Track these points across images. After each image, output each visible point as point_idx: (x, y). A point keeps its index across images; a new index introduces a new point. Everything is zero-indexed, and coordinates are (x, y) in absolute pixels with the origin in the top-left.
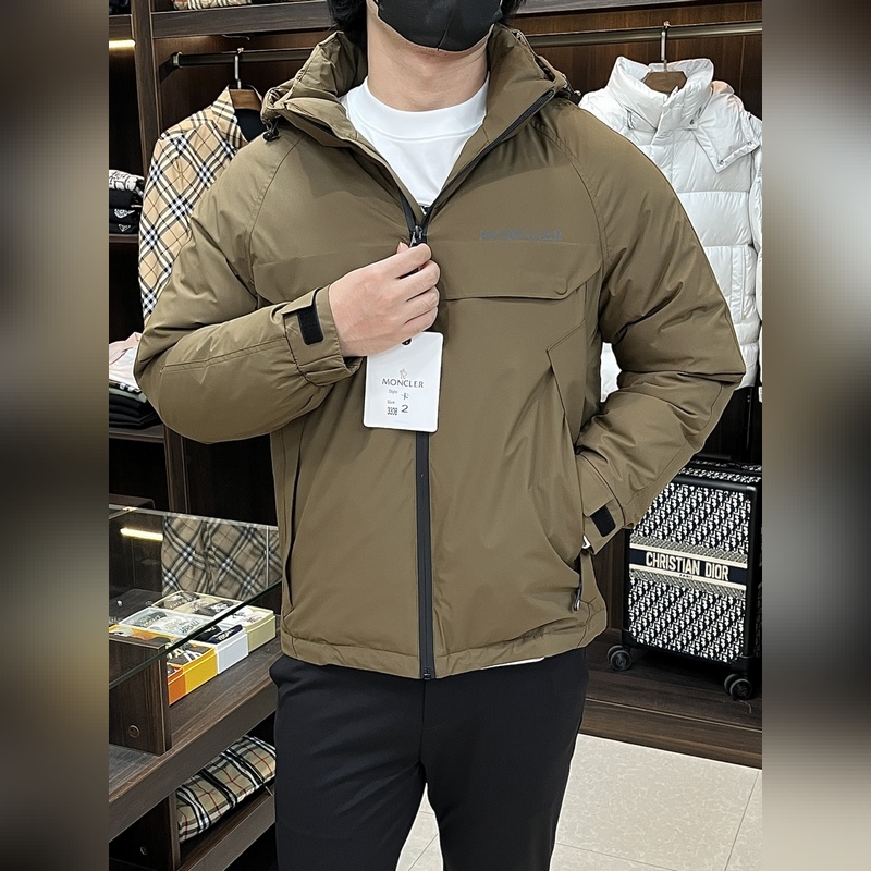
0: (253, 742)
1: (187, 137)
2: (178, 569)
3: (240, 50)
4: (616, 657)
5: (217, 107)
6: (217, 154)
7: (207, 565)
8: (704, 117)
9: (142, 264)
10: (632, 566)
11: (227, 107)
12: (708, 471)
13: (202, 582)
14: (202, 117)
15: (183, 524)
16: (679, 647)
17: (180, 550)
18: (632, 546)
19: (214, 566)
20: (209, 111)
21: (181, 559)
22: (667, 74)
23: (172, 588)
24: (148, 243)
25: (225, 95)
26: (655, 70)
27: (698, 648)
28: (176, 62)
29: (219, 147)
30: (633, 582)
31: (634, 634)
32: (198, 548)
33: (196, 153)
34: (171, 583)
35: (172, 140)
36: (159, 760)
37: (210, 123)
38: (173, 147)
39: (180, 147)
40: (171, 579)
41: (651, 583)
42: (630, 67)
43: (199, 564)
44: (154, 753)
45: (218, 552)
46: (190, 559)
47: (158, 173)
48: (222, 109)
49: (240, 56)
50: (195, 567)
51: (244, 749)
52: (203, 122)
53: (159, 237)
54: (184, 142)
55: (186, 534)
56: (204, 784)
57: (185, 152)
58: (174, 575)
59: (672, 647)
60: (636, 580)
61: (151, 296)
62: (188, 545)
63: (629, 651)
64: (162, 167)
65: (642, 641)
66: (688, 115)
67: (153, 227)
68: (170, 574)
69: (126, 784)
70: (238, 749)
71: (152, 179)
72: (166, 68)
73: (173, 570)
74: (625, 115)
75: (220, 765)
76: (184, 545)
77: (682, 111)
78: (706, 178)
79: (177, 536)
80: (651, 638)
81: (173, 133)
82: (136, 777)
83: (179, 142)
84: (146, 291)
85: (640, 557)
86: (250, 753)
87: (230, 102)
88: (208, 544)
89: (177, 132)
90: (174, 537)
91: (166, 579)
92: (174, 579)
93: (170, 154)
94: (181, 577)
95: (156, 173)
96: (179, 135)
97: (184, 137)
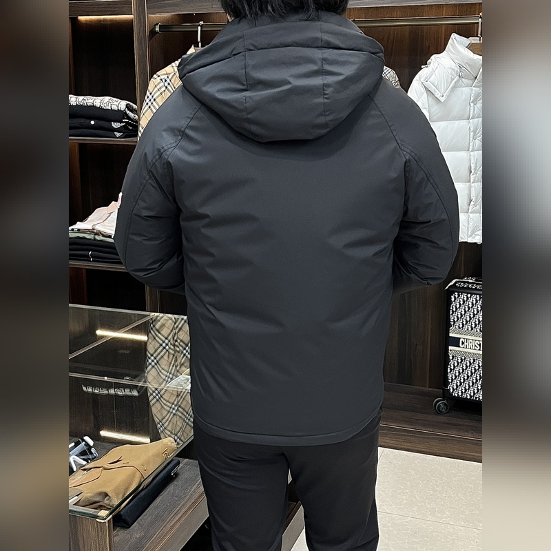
1: (170, 77)
2: (159, 354)
3: (201, 23)
4: (439, 405)
7: (175, 351)
10: (450, 348)
13: (173, 363)
15: (163, 325)
17: (161, 342)
18: (451, 335)
19: (179, 352)
21: (161, 348)
22: (481, 44)
23: (153, 367)
25: (192, 51)
26: (473, 42)
28: (157, 29)
30: (451, 358)
31: (451, 390)
32: (172, 340)
33: (174, 88)
34: (153, 363)
35: (161, 80)
38: (162, 84)
39: (166, 84)
40: (153, 361)
41: (463, 358)
42: (459, 39)
43: (171, 351)
45: (181, 343)
46: (167, 347)
47: (152, 100)
49: (201, 26)
50: (169, 353)
54: (168, 81)
57: (169, 87)
58: (155, 358)
60: (453, 357)
62: (166, 339)
63: (447, 402)
64: (154, 97)
65: (456, 395)
71: (147, 104)
72: (153, 32)
73: (155, 355)
74: (457, 69)
76: (164, 339)
79: (159, 333)
80: (462, 392)
81: (162, 75)
83: (166, 81)
85: (456, 342)
88: (175, 338)
89: (164, 74)
90: (157, 333)
91: (150, 361)
92: (155, 361)
93: (160, 88)
94: (160, 359)
95: (150, 100)
96: (166, 77)
97: (168, 77)
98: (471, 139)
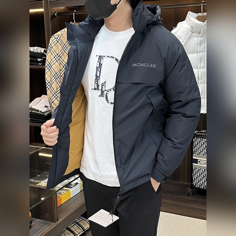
0: (82, 218)
1: (59, 37)
3: (75, 11)
4: (189, 191)
9: (46, 75)
10: (194, 164)
14: (64, 31)
18: (194, 158)
22: (203, 16)
24: (48, 68)
26: (200, 15)
28: (56, 15)
30: (194, 169)
33: (62, 42)
35: (55, 38)
36: (55, 224)
37: (66, 33)
38: (55, 40)
39: (58, 40)
41: (200, 169)
42: (192, 14)
44: (53, 222)
49: (75, 13)
51: (79, 220)
53: (51, 67)
54: (59, 38)
56: (67, 231)
60: (195, 168)
61: (49, 84)
63: (193, 190)
64: (52, 46)
65: (197, 187)
67: (49, 64)
69: (45, 232)
70: (77, 220)
72: (53, 16)
74: (191, 28)
75: (72, 225)
80: (199, 186)
81: (55, 36)
82: (48, 230)
84: (48, 83)
85: (196, 161)
86: (81, 222)
89: (57, 35)
93: (55, 42)
95: (50, 48)
97: (58, 37)
98: (199, 63)
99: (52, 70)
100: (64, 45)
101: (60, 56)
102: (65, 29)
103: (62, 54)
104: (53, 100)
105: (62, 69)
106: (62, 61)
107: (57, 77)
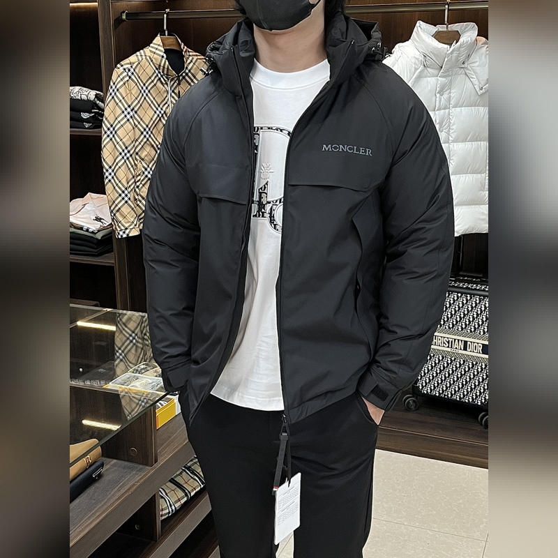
1: (134, 67)
2: (126, 347)
3: (168, 10)
4: (409, 402)
5: (152, 47)
6: (152, 78)
7: (144, 345)
8: (471, 59)
9: (104, 150)
11: (159, 48)
12: (469, 284)
13: (141, 356)
14: (143, 54)
15: (130, 319)
16: (450, 396)
17: (128, 336)
19: (148, 345)
20: (147, 50)
21: (128, 341)
22: (448, 32)
23: (121, 360)
24: (108, 136)
25: (158, 40)
26: (441, 30)
27: (462, 396)
28: (124, 17)
29: (153, 74)
31: (421, 387)
32: (139, 334)
33: (139, 77)
34: (121, 357)
35: (124, 69)
37: (148, 58)
38: (125, 74)
39: (130, 74)
40: (121, 354)
41: (432, 355)
42: (425, 27)
43: (139, 345)
44: (147, 465)
46: (134, 341)
47: (115, 90)
48: (156, 49)
49: (167, 14)
50: (137, 346)
52: (144, 57)
53: (116, 132)
54: (132, 70)
55: (132, 325)
57: (133, 77)
58: (123, 352)
59: (445, 395)
61: (110, 171)
62: (133, 332)
63: (416, 399)
64: (118, 87)
65: (425, 392)
66: (462, 59)
67: (112, 126)
68: (120, 351)
69: (134, 485)
71: (111, 94)
72: (118, 21)
73: (122, 349)
74: (422, 58)
76: (130, 333)
77: (458, 56)
78: (472, 98)
79: (126, 327)
80: (431, 390)
81: (125, 64)
82: (139, 480)
83: (129, 70)
84: (107, 167)
87: (161, 44)
88: (144, 332)
89: (128, 64)
90: (124, 327)
91: (118, 354)
92: (123, 354)
93: (123, 78)
94: (127, 353)
95: (113, 91)
96: (129, 66)
97: (132, 67)
99: (118, 140)
100: (142, 85)
101: (136, 109)
102: (145, 49)
103: (139, 105)
104: (119, 206)
105: (139, 138)
106: (139, 120)
107: (128, 155)
